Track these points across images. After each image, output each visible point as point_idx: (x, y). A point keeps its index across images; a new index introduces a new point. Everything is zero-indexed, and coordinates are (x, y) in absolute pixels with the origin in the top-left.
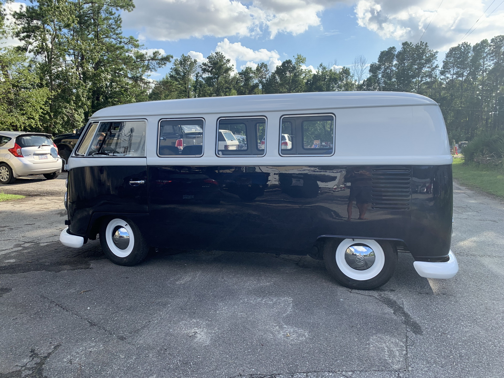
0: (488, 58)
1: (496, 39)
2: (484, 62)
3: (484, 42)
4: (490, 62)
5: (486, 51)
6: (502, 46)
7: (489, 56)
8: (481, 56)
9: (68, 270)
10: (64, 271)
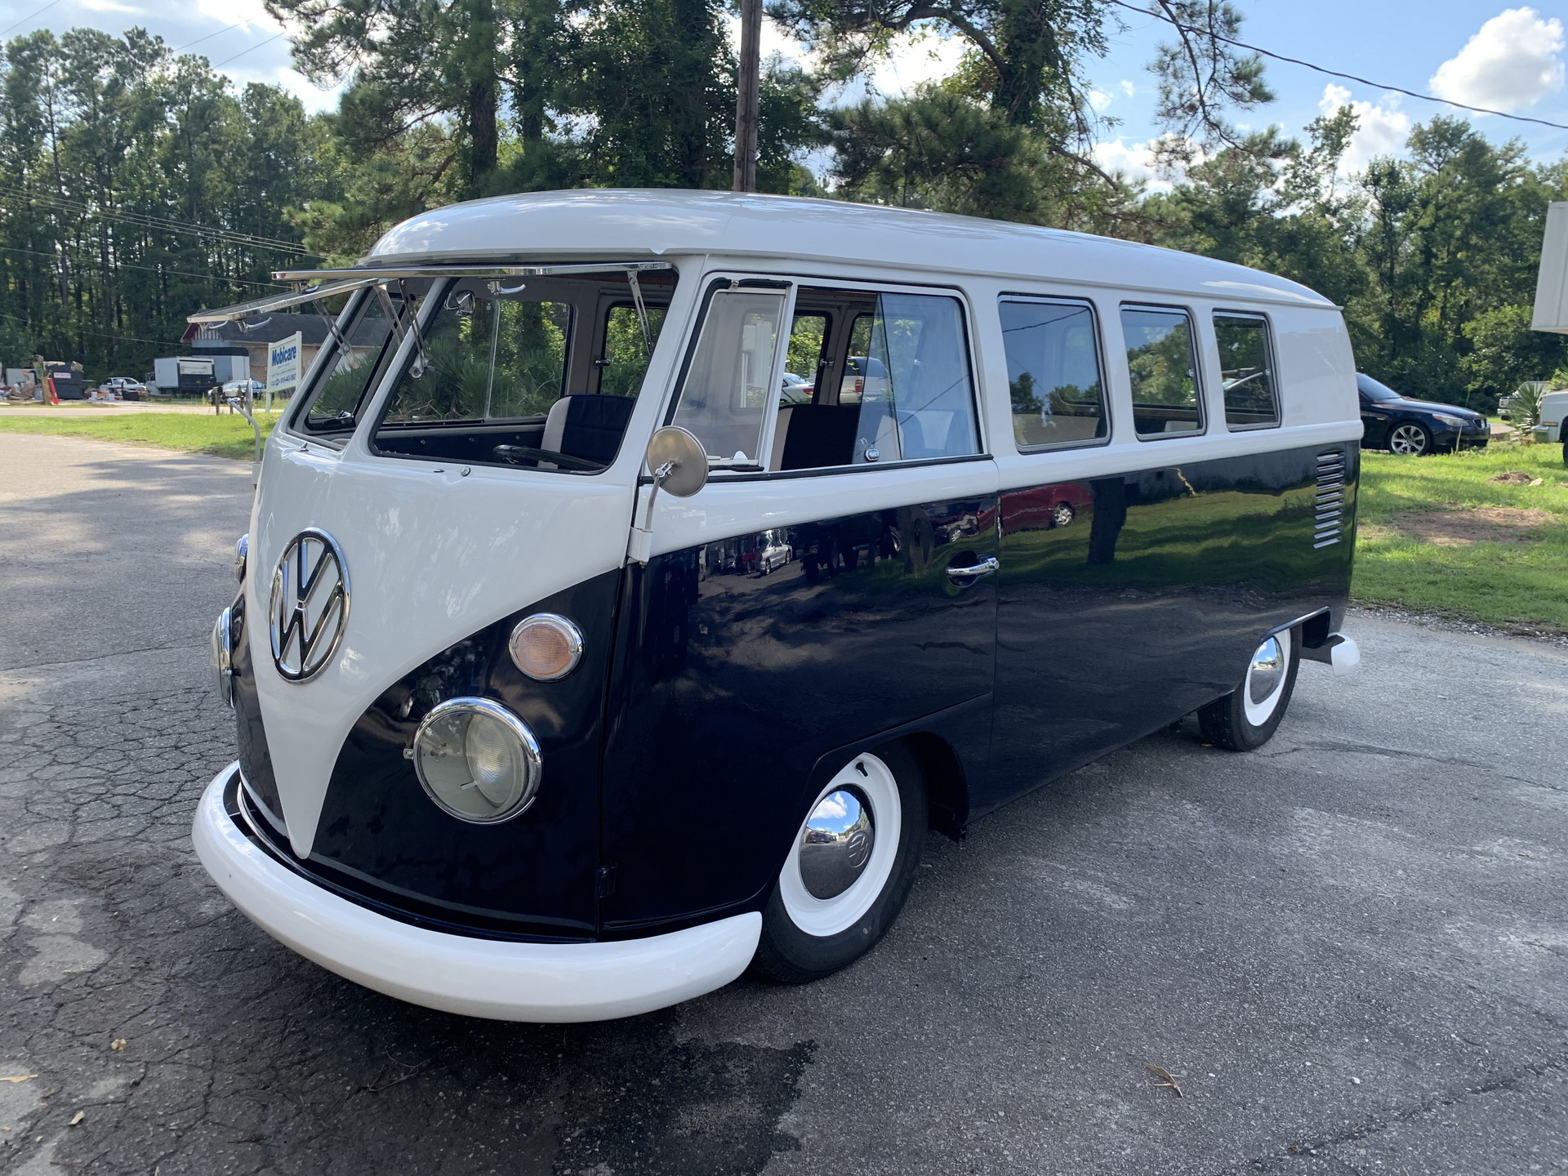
0: (60, 96)
1: (79, 40)
2: (50, 106)
3: (42, 38)
4: (67, 109)
5: (52, 69)
6: (99, 66)
7: (64, 90)
8: (38, 81)
9: (781, 1113)
10: (788, 1122)
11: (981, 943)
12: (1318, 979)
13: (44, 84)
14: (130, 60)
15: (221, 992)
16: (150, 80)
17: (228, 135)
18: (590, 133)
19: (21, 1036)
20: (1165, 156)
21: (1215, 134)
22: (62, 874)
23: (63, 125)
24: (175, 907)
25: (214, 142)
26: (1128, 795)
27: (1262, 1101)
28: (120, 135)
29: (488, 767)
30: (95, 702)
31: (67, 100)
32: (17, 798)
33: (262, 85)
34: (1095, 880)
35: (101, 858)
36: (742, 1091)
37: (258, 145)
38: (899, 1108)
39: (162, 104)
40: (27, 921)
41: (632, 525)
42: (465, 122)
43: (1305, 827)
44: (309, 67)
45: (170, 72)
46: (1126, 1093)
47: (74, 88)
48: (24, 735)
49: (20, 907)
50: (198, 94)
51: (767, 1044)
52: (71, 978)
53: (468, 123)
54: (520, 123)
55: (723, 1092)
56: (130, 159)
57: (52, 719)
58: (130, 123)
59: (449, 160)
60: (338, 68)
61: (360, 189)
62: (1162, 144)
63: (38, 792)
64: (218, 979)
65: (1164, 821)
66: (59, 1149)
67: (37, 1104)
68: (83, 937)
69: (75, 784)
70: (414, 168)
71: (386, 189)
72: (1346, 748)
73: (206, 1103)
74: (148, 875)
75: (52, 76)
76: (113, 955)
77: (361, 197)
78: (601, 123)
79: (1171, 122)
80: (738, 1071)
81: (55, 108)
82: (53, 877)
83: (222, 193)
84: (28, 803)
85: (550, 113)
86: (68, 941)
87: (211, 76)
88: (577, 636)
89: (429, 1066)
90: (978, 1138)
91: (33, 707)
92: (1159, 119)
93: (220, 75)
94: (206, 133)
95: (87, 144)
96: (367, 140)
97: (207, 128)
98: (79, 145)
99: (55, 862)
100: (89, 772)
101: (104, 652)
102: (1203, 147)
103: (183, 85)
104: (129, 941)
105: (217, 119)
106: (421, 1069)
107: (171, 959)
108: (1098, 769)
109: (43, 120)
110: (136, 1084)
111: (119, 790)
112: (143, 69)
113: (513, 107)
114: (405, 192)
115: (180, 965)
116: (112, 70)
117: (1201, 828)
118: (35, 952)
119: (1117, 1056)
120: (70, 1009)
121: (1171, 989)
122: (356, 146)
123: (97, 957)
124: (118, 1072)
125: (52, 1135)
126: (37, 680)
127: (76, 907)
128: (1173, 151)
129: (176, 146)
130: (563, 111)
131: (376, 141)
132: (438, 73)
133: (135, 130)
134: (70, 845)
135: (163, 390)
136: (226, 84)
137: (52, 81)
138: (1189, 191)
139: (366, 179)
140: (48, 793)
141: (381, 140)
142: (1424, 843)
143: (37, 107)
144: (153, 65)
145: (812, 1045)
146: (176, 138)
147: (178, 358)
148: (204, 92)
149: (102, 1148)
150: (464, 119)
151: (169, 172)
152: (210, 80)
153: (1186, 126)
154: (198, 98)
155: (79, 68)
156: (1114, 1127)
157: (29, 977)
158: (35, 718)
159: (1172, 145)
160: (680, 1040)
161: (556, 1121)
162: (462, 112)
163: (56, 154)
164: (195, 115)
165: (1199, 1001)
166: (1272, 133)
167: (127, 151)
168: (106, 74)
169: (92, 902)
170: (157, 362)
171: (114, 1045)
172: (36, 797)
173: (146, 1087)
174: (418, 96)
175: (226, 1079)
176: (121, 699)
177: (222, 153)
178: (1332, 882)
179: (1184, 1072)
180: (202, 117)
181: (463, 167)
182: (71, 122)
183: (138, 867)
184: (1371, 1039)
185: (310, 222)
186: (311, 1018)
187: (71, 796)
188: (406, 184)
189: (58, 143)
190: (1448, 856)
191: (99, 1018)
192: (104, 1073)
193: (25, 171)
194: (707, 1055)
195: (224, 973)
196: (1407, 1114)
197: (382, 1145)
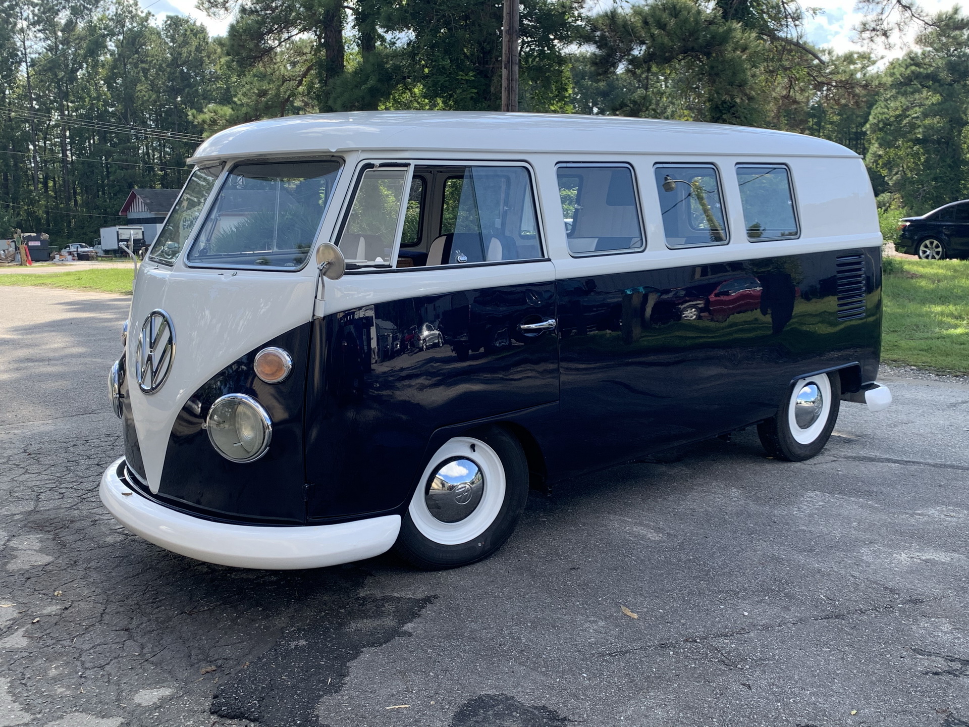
0: (31, 34)
2: (24, 42)
4: (36, 44)
5: (25, 15)
6: (59, 10)
7: (34, 29)
8: (15, 24)
9: (406, 623)
10: (409, 627)
11: (557, 555)
12: (755, 571)
13: (19, 26)
14: (81, 4)
15: (114, 574)
16: (95, 18)
17: (153, 56)
18: (408, 44)
19: (7, 590)
20: (867, 34)
21: (908, 14)
22: (30, 525)
23: (33, 56)
24: (92, 539)
25: (142, 62)
26: (696, 485)
27: (683, 621)
28: (74, 61)
29: (247, 433)
30: (50, 442)
31: (36, 37)
32: (4, 490)
33: (177, 16)
34: (648, 526)
35: (52, 517)
36: (389, 615)
37: (175, 62)
38: (472, 621)
39: (104, 36)
40: (11, 544)
41: (316, 297)
42: (320, 40)
43: (807, 501)
44: (207, 5)
45: (110, 11)
46: (606, 618)
47: (41, 27)
48: (9, 459)
49: (7, 538)
50: (130, 26)
51: (411, 596)
52: (33, 567)
53: (323, 40)
54: (359, 39)
55: (379, 614)
56: (82, 78)
57: (25, 451)
58: (81, 52)
59: (309, 69)
60: (227, 5)
61: (245, 95)
62: (864, 24)
63: (17, 487)
64: (113, 569)
65: (712, 498)
66: (26, 631)
67: (15, 615)
68: (40, 551)
69: (38, 483)
70: (283, 76)
71: (263, 93)
72: (871, 460)
73: (102, 616)
74: (77, 525)
75: (25, 19)
76: (57, 558)
77: (245, 100)
78: (417, 37)
79: (871, 7)
80: (390, 607)
81: (27, 43)
82: (25, 526)
83: (148, 100)
84: (11, 492)
85: (380, 31)
86: (33, 552)
87: (139, 13)
88: (288, 359)
89: (221, 604)
90: (511, 633)
91: (13, 446)
92: (861, 5)
93: (146, 11)
94: (136, 56)
95: (50, 69)
96: (248, 57)
97: (137, 52)
98: (45, 71)
99: (26, 519)
100: (46, 477)
101: (57, 416)
102: (898, 25)
103: (119, 20)
104: (66, 553)
105: (145, 44)
106: (216, 605)
107: (89, 561)
108: (686, 471)
109: (19, 53)
110: (66, 609)
111: (63, 486)
112: (90, 10)
113: (354, 27)
114: (277, 95)
115: (93, 564)
116: (68, 12)
117: (735, 502)
118: (15, 557)
119: (610, 603)
120: (33, 580)
121: (662, 575)
122: (241, 63)
123: (48, 559)
124: (57, 604)
125: (23, 626)
126: (16, 432)
127: (37, 538)
128: (874, 30)
129: (114, 67)
130: (389, 28)
131: (255, 58)
132: (298, 5)
133: (85, 57)
134: (35, 511)
135: (107, 252)
136: (151, 18)
137: (25, 24)
138: (917, 57)
139: (248, 87)
140: (22, 487)
141: (259, 57)
142: (884, 509)
143: (15, 43)
144: (97, 7)
145: (436, 597)
146: (115, 60)
147: (118, 227)
148: (135, 24)
149: (48, 631)
150: (320, 37)
151: (110, 87)
152: (138, 16)
153: (883, 9)
154: (130, 30)
155: (44, 13)
156: (591, 631)
157: (11, 567)
158: (16, 451)
159: (873, 25)
160: (362, 594)
161: (284, 625)
162: (318, 33)
163: (28, 78)
164: (128, 43)
165: (675, 580)
166: (956, 11)
167: (79, 74)
168: (63, 17)
169: (46, 536)
170: (102, 231)
171: (56, 593)
172: (16, 489)
173: (71, 610)
174: (285, 22)
175: (112, 608)
176: (67, 440)
177: (148, 70)
178: (805, 528)
179: (645, 610)
180: (133, 44)
181: (319, 75)
182: (39, 54)
183: (72, 522)
184: (769, 597)
185: (208, 121)
186: (160, 586)
187: (35, 489)
188: (278, 89)
189: (30, 69)
190: (896, 516)
191: (49, 584)
192: (50, 604)
193: (7, 92)
194: (375, 600)
195: (116, 567)
196: (766, 627)
197: (190, 634)
